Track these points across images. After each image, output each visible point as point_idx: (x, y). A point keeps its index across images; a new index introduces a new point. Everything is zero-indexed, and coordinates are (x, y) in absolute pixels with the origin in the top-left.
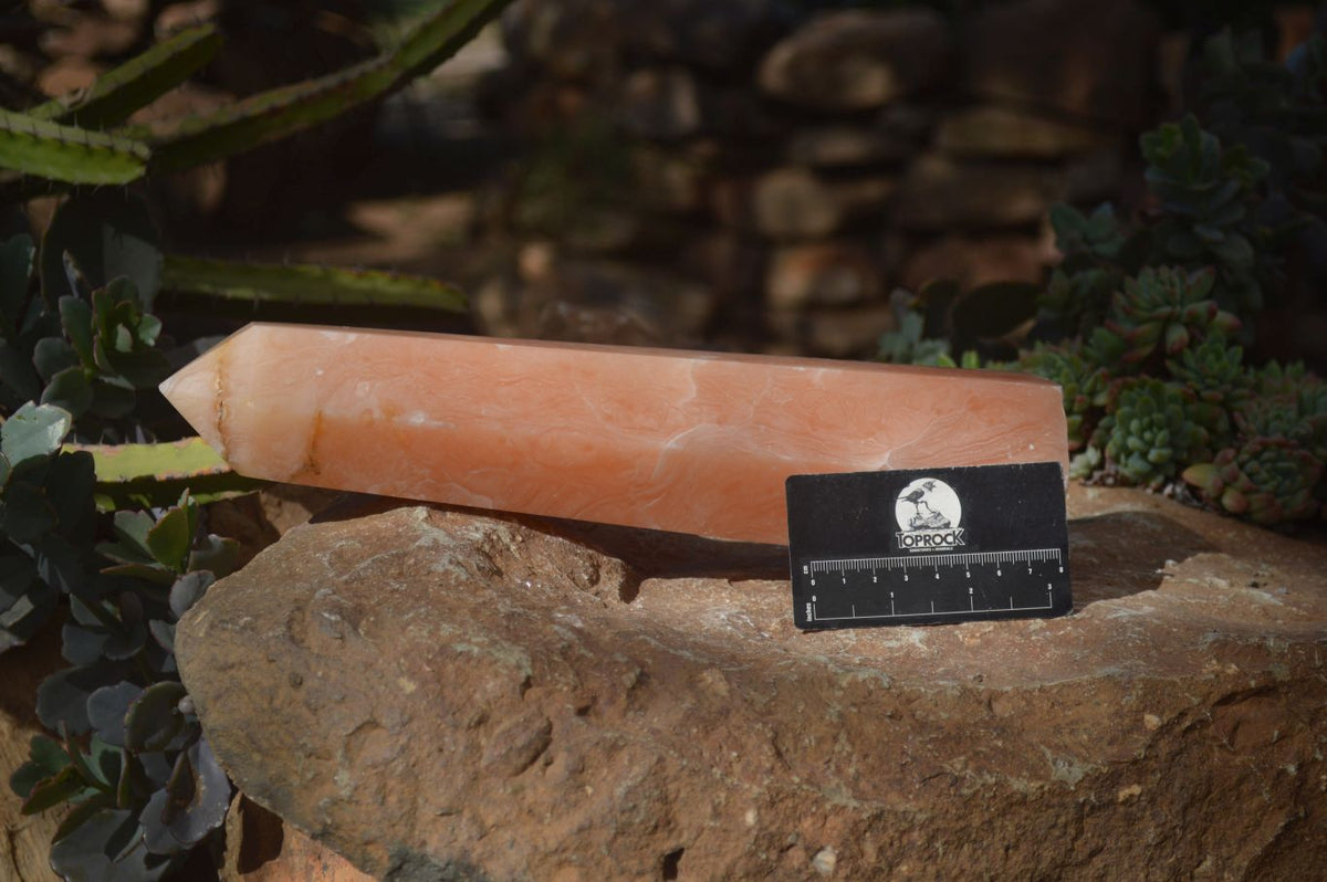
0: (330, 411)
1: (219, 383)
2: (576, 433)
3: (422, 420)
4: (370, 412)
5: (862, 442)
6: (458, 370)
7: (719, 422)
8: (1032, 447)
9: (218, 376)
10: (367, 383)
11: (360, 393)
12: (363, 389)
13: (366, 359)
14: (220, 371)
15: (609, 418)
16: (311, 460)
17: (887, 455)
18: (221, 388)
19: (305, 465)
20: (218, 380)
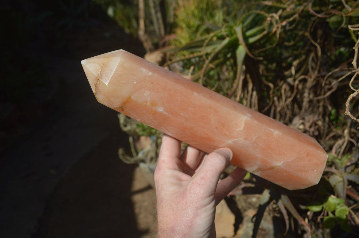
0: (133, 98)
1: (100, 72)
2: (205, 130)
3: (162, 111)
4: (146, 102)
5: (278, 157)
6: (179, 97)
7: (245, 139)
8: (315, 171)
9: (101, 69)
10: (149, 92)
11: (145, 95)
12: (147, 93)
13: (152, 83)
14: (102, 67)
15: (216, 128)
16: (122, 107)
17: (282, 162)
18: (100, 74)
19: (120, 107)
20: (100, 71)
